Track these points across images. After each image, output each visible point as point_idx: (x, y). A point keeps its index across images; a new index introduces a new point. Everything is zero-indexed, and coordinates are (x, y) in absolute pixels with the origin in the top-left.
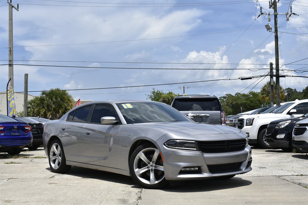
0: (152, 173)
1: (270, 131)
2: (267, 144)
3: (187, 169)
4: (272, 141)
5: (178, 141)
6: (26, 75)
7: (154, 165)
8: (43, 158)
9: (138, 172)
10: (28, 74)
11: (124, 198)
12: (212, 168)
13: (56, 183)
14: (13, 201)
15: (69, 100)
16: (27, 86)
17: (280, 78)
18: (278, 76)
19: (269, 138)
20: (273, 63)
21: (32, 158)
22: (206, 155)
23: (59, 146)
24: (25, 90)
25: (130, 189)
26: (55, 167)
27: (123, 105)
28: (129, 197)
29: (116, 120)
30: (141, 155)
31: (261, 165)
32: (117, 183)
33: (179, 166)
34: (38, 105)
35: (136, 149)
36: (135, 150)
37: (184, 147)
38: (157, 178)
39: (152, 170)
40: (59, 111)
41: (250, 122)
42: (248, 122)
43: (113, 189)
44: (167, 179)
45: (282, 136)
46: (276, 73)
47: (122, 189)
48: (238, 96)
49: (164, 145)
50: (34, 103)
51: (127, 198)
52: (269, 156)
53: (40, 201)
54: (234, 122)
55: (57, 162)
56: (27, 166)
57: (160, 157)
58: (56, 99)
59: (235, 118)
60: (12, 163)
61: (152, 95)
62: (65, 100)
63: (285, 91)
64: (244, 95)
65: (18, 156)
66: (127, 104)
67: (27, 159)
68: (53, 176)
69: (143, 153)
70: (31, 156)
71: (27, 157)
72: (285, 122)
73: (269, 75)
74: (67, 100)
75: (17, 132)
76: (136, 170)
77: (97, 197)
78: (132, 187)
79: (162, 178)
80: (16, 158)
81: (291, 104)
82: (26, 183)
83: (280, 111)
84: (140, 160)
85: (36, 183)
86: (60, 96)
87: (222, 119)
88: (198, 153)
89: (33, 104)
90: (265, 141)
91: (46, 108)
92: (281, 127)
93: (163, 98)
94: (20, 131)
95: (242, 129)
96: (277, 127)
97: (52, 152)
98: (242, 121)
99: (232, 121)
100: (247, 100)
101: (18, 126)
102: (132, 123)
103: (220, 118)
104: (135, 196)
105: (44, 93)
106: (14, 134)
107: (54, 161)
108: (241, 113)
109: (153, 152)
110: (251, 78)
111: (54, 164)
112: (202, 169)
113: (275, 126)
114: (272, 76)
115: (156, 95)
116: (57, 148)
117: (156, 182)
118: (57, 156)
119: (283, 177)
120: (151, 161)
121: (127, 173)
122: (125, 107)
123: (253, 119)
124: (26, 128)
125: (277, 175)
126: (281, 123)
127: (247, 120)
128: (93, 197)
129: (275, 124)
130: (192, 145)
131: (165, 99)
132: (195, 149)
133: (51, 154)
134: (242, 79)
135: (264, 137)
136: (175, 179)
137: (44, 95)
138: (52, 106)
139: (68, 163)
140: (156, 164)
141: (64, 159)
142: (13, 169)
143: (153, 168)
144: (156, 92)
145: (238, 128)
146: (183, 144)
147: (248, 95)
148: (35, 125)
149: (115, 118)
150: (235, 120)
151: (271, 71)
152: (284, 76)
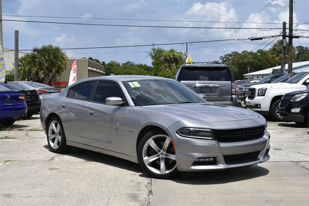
0: (162, 162)
1: (284, 103)
2: (280, 116)
3: (202, 160)
4: (286, 115)
5: (192, 129)
6: (17, 32)
7: (165, 153)
8: (39, 130)
9: (148, 160)
10: (18, 31)
11: (133, 193)
12: (228, 159)
13: (57, 169)
14: (13, 195)
15: (63, 58)
16: (18, 44)
17: (293, 39)
18: (291, 37)
19: (283, 112)
20: (286, 23)
21: (27, 130)
22: (223, 145)
23: (58, 125)
24: (15, 48)
25: (138, 179)
26: (54, 146)
27: (130, 83)
28: (139, 191)
29: (122, 101)
30: (151, 142)
31: (276, 145)
32: (123, 170)
33: (192, 157)
34: (29, 63)
35: (146, 135)
36: (144, 137)
37: (199, 136)
38: (168, 167)
39: (162, 158)
40: (52, 70)
41: (263, 93)
42: (260, 92)
43: (120, 178)
44: (179, 169)
45: (297, 110)
46: (289, 33)
47: (130, 179)
48: (245, 54)
49: (177, 133)
50: (25, 60)
51: (137, 192)
52: (283, 133)
53: (43, 196)
54: (244, 90)
55: (56, 141)
56: (23, 143)
57: (171, 145)
58: (49, 56)
59: (245, 86)
60: (6, 138)
61: (152, 52)
62: (59, 58)
63: (296, 50)
64: (251, 53)
65: (12, 128)
66: (134, 83)
67: (22, 131)
68: (53, 158)
69: (153, 140)
70: (26, 128)
71: (22, 128)
72: (302, 95)
73: (282, 36)
74: (61, 58)
75: (10, 102)
76: (145, 158)
77: (104, 191)
78: (140, 176)
79: (173, 167)
80: (9, 130)
81: (307, 73)
82: (24, 168)
83: (294, 81)
84: (149, 147)
85: (36, 168)
86: (52, 54)
87: (233, 90)
88: (214, 142)
89: (23, 62)
90: (278, 114)
91: (38, 67)
92: (296, 100)
93: (164, 56)
94: (14, 101)
95: (253, 99)
96: (292, 100)
97: (51, 130)
98: (253, 90)
99: (242, 89)
100: (254, 58)
101: (11, 96)
102: (141, 106)
103: (231, 88)
104: (145, 189)
105: (35, 50)
106: (7, 104)
107: (53, 140)
108: (248, 73)
109: (164, 139)
110: (261, 39)
111: (54, 143)
112: (218, 160)
113: (290, 99)
114: (284, 36)
115: (157, 53)
116: (56, 126)
117: (167, 172)
118: (57, 135)
119: (302, 164)
120: (161, 149)
121: (135, 160)
122: (132, 86)
123: (266, 89)
124: (20, 98)
125: (295, 160)
126: (296, 96)
127: (259, 89)
128: (99, 190)
129: (290, 96)
130: (207, 134)
131: (167, 58)
132: (211, 138)
133: (50, 132)
134: (252, 40)
135: (277, 109)
136: (189, 171)
137: (36, 52)
138: (44, 64)
139: (68, 143)
140: (167, 152)
141: (64, 139)
142: (8, 147)
143: (164, 156)
144: (156, 49)
145: (248, 97)
146: (197, 133)
147: (255, 54)
148: (28, 92)
149: (121, 99)
150: (245, 88)
151: (284, 32)
152: (298, 37)
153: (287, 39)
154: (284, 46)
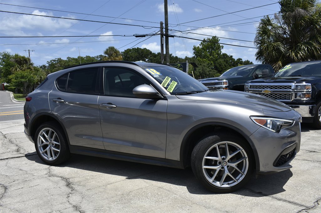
17: (169, 37)
18: (167, 36)
20: (163, 23)
46: (166, 32)
110: (144, 36)
134: (137, 36)
151: (162, 31)
152: (173, 36)
153: (164, 37)
154: (163, 43)
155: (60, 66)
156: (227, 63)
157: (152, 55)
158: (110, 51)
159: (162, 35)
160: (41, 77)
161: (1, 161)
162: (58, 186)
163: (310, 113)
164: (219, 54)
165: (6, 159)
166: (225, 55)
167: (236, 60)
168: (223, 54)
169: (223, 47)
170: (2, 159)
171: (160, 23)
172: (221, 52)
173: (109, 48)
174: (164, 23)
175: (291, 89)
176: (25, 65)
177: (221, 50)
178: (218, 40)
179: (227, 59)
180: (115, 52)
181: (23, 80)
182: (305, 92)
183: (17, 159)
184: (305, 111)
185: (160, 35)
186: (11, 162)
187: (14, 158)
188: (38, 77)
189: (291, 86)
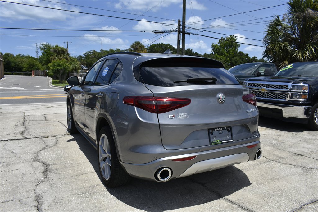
17: (185, 35)
18: (184, 33)
46: (183, 30)
110: (163, 32)
115: (46, 47)
134: (155, 33)
144: (45, 44)
151: (179, 28)
152: (189, 34)
153: (181, 34)
154: (179, 40)
155: (94, 57)
156: (242, 60)
157: (174, 50)
158: (136, 45)
159: (179, 32)
160: (75, 67)
161: (1, 142)
162: (36, 172)
163: (305, 114)
164: (235, 52)
165: (7, 140)
166: (241, 53)
167: (251, 58)
168: (239, 52)
169: (239, 45)
170: (2, 141)
171: (178, 20)
172: (238, 50)
173: (135, 42)
174: (182, 21)
175: (287, 88)
176: (62, 55)
177: (238, 48)
178: (235, 39)
179: (243, 57)
180: (140, 47)
181: (59, 68)
182: (302, 93)
183: (16, 141)
184: (300, 112)
185: (177, 32)
186: (10, 143)
187: (14, 140)
188: (73, 66)
189: (287, 86)
